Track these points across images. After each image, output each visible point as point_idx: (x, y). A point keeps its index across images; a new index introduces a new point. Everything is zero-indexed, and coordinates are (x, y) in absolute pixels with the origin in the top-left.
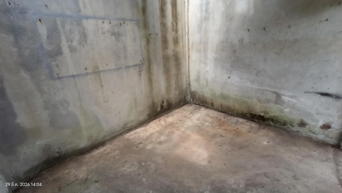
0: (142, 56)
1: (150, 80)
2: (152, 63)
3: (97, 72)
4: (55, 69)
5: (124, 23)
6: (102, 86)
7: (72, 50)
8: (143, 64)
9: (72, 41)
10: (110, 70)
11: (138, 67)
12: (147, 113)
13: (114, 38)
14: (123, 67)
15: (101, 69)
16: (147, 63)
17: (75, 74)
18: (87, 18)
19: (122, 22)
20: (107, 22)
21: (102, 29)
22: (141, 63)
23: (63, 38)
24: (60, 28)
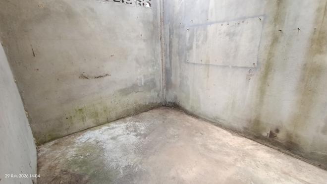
0: (258, 59)
1: (262, 92)
2: (273, 71)
3: (207, 65)
4: (188, 57)
5: (243, 22)
7: (198, 47)
8: (256, 68)
9: (198, 41)
10: (217, 66)
11: (248, 70)
12: (245, 125)
13: (228, 38)
14: (230, 66)
15: (210, 63)
16: (263, 69)
17: (195, 62)
18: (211, 23)
19: (241, 21)
20: (225, 24)
21: (220, 30)
22: (253, 66)
23: (195, 39)
24: (195, 33)
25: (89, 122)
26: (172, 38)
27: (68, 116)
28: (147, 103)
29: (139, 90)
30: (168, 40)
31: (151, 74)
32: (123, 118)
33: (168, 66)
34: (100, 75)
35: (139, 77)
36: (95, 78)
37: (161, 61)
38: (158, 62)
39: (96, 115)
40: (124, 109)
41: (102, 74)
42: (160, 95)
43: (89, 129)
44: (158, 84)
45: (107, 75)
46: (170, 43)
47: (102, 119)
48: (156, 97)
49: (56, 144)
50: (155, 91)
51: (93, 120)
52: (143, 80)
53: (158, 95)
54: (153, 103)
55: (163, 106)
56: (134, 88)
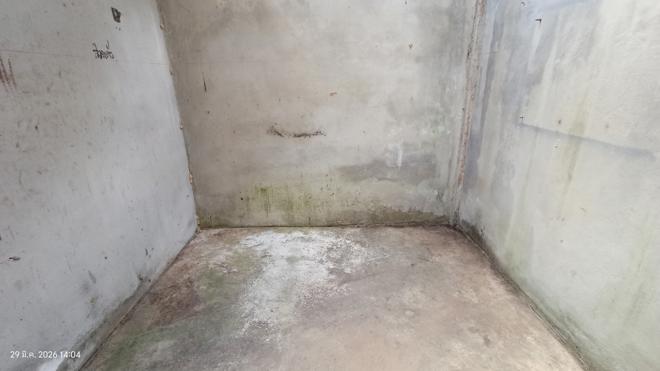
4: (524, 107)
6: (570, 177)
7: (557, 75)
9: (562, 57)
23: (554, 50)
25: (276, 216)
26: (496, 50)
27: (243, 195)
28: (405, 210)
29: (389, 176)
30: (486, 57)
31: (425, 143)
32: (343, 226)
33: (476, 128)
34: (303, 132)
35: (390, 146)
36: (295, 136)
37: (461, 113)
38: (452, 115)
39: (288, 205)
40: (346, 208)
41: (308, 130)
42: (444, 198)
43: (274, 227)
44: (443, 170)
45: (317, 133)
46: (491, 63)
47: (299, 217)
48: (433, 199)
49: (219, 234)
50: (431, 186)
51: (283, 213)
52: (401, 153)
53: (439, 197)
54: (420, 212)
55: (448, 226)
56: (376, 168)
